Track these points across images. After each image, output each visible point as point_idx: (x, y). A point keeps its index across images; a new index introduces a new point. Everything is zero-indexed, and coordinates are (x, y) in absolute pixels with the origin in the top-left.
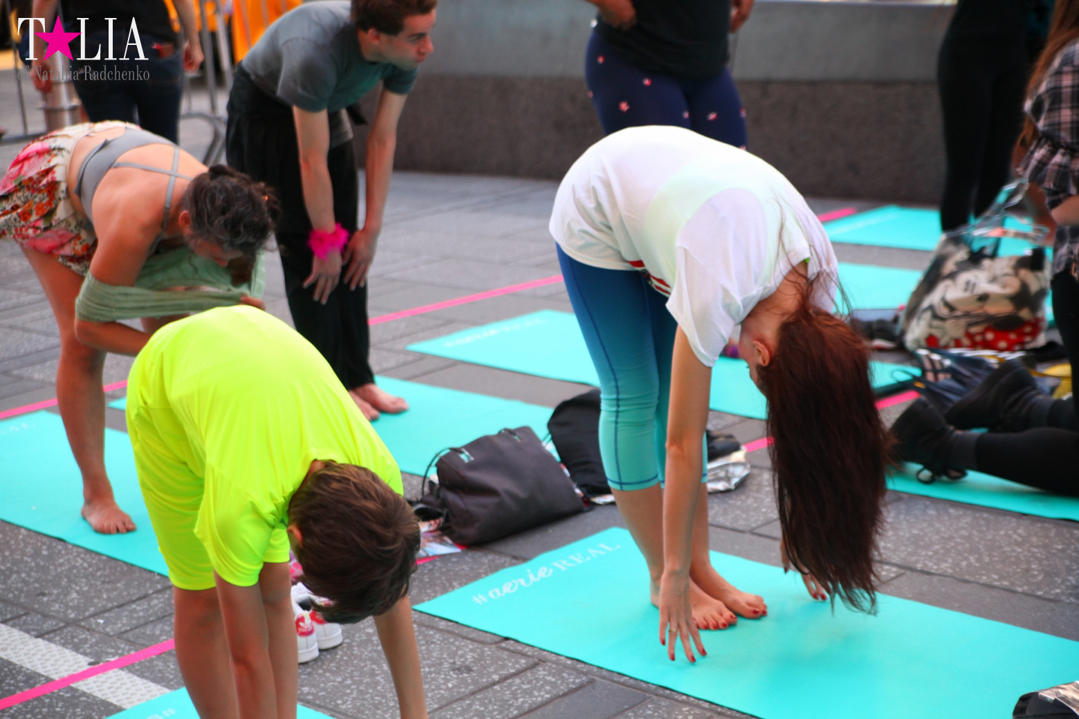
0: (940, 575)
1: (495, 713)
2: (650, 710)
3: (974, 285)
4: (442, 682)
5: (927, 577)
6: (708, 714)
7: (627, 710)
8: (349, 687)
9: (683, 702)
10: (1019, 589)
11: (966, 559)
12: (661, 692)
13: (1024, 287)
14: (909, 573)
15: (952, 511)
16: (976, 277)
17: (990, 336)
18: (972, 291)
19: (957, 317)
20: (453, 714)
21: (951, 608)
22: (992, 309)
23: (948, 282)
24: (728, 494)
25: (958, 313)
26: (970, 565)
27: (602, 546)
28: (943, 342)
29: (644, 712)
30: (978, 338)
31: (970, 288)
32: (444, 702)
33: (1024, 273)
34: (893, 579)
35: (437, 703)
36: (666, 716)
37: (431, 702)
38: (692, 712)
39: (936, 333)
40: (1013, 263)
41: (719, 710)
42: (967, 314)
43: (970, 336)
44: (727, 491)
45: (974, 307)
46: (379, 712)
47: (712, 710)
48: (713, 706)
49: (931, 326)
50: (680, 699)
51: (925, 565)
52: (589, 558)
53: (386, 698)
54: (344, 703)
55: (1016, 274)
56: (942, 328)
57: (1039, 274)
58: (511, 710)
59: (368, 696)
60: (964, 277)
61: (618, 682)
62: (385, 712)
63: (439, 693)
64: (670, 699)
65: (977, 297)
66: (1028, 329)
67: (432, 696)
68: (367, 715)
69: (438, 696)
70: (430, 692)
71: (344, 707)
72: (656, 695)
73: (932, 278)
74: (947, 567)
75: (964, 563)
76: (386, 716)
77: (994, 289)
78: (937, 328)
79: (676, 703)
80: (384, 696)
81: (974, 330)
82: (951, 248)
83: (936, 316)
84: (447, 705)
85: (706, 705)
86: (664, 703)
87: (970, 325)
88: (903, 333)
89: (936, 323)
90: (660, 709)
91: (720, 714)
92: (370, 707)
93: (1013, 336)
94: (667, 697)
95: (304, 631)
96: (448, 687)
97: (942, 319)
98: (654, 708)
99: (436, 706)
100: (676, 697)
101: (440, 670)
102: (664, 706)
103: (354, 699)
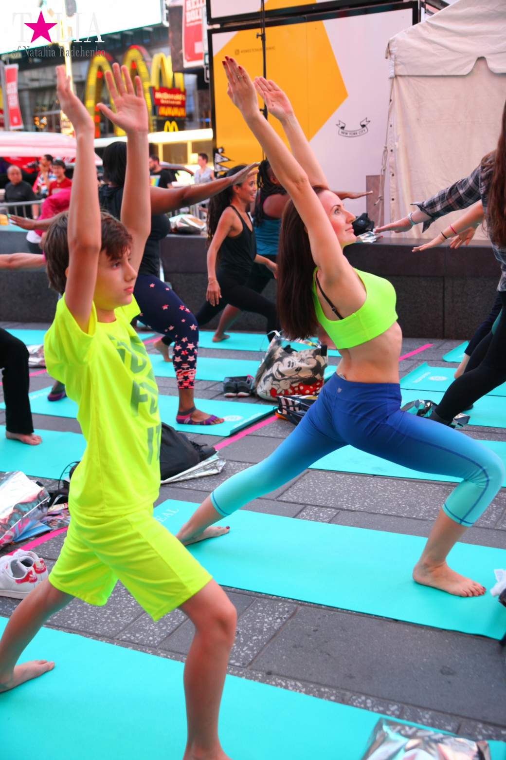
0: (358, 511)
1: (171, 619)
2: (260, 607)
3: (293, 363)
4: (126, 602)
5: (353, 512)
6: (295, 606)
7: (247, 608)
8: (70, 611)
9: (275, 600)
10: (404, 516)
11: (365, 501)
12: (260, 595)
13: (318, 363)
14: (341, 511)
15: (338, 476)
16: (293, 360)
17: (302, 388)
18: (292, 366)
19: (286, 379)
20: (146, 623)
21: (377, 529)
22: (302, 375)
23: (279, 362)
24: (218, 475)
25: (286, 377)
26: (368, 504)
27: (168, 510)
28: (278, 392)
29: (258, 609)
30: (296, 389)
31: (291, 365)
32: (136, 615)
33: (318, 357)
34: (336, 515)
35: (131, 617)
36: (272, 609)
37: (127, 616)
38: (285, 606)
39: (274, 387)
40: (312, 352)
41: (300, 602)
42: (290, 378)
43: (291, 388)
44: (218, 474)
45: (294, 375)
46: (98, 626)
47: (296, 603)
48: (295, 601)
49: (272, 384)
50: (273, 598)
51: (347, 506)
52: (166, 518)
53: (98, 617)
54: (73, 622)
55: (314, 358)
56: (279, 385)
57: (325, 357)
58: (180, 616)
59: (85, 616)
60: (287, 360)
61: (231, 592)
62: (103, 626)
63: (129, 610)
64: (267, 598)
65: (295, 369)
66: (318, 384)
67: (126, 612)
68: (92, 629)
69: (130, 612)
70: (123, 610)
71: (74, 625)
72: (258, 597)
73: (269, 362)
74: (359, 506)
75: (366, 504)
76: (105, 628)
77: (303, 365)
78: (275, 385)
79: (272, 601)
80: (96, 616)
81: (294, 385)
82: (276, 347)
83: (274, 379)
84: (138, 617)
85: (290, 601)
86: (266, 602)
87: (292, 383)
88: (255, 388)
89: (275, 382)
90: (266, 606)
91: (301, 605)
92: (91, 623)
93: (311, 387)
94: (265, 598)
95: (32, 579)
96: (132, 605)
97: (279, 381)
98: (261, 605)
99: (132, 619)
100: (270, 597)
101: (120, 594)
102: (267, 604)
103: (78, 619)
